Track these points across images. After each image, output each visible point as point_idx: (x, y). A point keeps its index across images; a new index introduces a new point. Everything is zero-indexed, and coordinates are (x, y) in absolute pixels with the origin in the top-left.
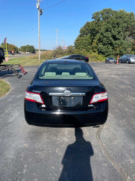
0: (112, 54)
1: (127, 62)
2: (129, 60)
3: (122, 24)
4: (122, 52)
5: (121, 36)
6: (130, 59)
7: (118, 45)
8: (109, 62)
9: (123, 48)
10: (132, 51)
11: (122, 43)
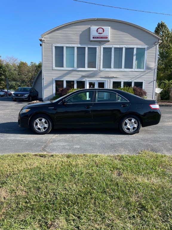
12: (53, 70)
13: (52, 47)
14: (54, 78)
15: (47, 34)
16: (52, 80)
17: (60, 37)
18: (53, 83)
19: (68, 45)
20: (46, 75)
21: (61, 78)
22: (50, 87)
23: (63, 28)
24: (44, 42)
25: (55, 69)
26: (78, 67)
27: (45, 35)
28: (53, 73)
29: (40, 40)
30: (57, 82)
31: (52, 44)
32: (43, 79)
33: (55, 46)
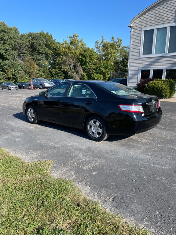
0: (3, 78)
1: (41, 87)
2: (43, 84)
3: (8, 40)
4: (15, 76)
5: (10, 55)
6: (45, 83)
7: (9, 66)
8: (9, 88)
9: (16, 70)
10: (25, 74)
11: (13, 65)
12: (139, 58)
13: (141, 32)
14: (140, 67)
15: (137, 19)
16: (137, 70)
17: (151, 19)
18: (138, 73)
19: (159, 27)
20: (132, 64)
21: (147, 67)
22: (136, 78)
23: (155, 7)
24: (133, 29)
25: (142, 57)
26: (169, 52)
27: (135, 20)
28: (139, 61)
29: (129, 27)
30: (143, 71)
31: (141, 29)
32: (129, 69)
33: (144, 31)
